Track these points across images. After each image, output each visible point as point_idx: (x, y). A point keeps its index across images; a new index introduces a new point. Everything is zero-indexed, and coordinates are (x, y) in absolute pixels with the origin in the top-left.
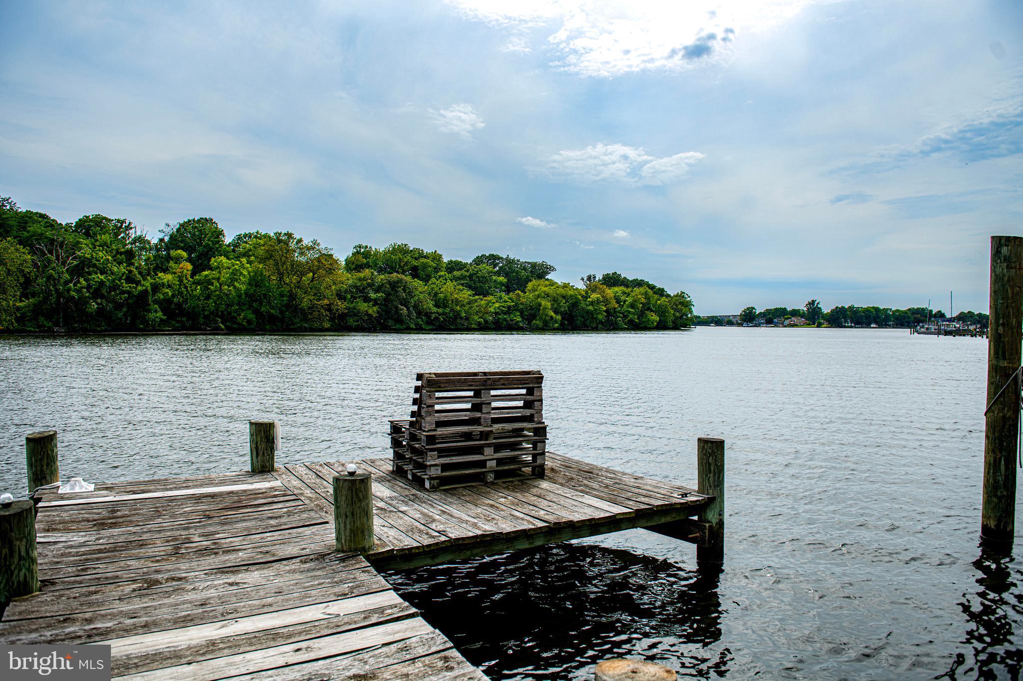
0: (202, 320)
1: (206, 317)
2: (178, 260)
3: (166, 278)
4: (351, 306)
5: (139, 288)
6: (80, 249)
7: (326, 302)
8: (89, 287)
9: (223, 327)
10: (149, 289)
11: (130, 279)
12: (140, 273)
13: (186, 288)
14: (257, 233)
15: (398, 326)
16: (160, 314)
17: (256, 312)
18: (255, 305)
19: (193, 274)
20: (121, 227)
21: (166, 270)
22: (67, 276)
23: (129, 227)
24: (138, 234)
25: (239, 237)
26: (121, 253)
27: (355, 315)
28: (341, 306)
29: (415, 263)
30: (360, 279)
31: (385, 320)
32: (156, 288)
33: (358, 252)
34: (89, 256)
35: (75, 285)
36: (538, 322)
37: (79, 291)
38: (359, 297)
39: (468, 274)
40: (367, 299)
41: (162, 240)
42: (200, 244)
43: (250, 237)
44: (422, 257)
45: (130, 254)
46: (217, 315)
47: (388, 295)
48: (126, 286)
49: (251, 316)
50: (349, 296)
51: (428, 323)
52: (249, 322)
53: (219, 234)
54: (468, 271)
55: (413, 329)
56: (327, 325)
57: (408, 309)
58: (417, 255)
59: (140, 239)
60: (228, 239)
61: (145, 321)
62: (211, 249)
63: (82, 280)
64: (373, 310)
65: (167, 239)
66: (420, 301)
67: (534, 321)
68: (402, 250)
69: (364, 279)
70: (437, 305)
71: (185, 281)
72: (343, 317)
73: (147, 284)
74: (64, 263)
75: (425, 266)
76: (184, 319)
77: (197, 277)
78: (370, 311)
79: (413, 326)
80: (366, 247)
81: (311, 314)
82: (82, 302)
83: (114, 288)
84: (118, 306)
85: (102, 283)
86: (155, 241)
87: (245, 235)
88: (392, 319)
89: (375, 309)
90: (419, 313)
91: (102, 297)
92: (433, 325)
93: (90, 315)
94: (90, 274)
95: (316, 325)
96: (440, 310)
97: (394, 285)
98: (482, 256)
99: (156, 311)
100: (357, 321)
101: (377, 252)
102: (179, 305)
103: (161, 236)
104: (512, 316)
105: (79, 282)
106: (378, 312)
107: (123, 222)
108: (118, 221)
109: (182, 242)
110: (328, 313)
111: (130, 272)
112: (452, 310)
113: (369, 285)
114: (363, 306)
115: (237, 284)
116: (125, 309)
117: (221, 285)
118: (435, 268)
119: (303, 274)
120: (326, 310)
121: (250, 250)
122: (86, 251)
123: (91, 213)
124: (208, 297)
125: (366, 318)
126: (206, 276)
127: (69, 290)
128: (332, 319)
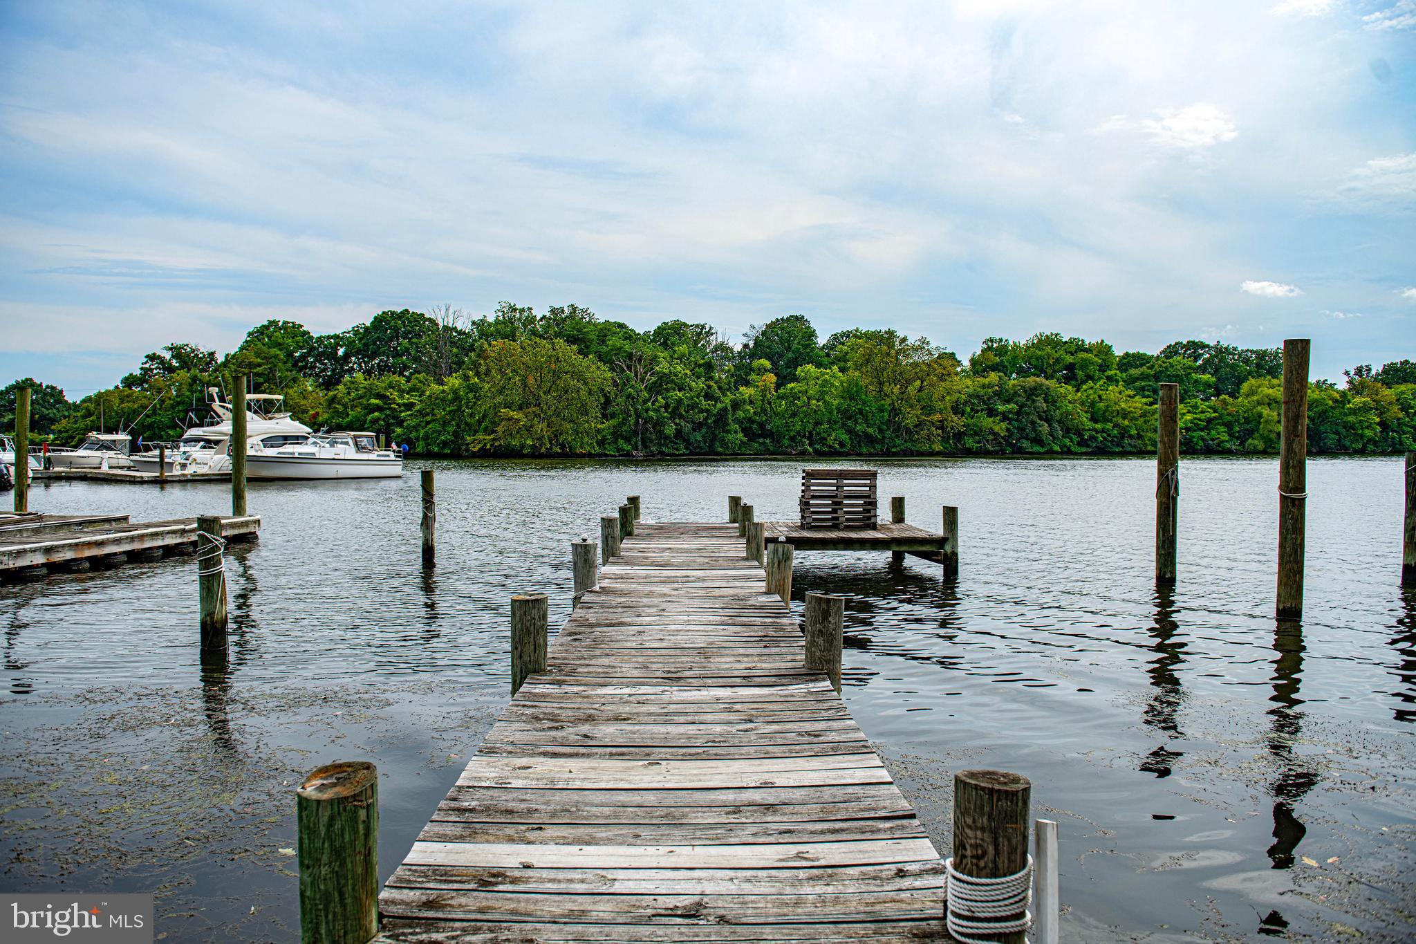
0: (786, 442)
1: (792, 439)
2: (761, 371)
3: (746, 392)
4: (971, 422)
5: (719, 405)
6: (658, 363)
7: (937, 417)
8: (667, 406)
9: (811, 450)
10: (729, 407)
11: (708, 397)
12: (720, 388)
13: (770, 403)
14: (857, 330)
15: (1037, 448)
16: (740, 435)
17: (850, 431)
18: (850, 423)
19: (778, 387)
20: (702, 332)
21: (747, 383)
22: (645, 394)
23: (709, 333)
24: (720, 340)
25: (835, 337)
26: (700, 366)
27: (976, 434)
28: (957, 422)
29: (1069, 359)
30: (983, 386)
31: (1018, 440)
32: (736, 405)
33: (989, 349)
34: (667, 371)
35: (653, 404)
36: (1256, 442)
37: (657, 411)
38: (982, 410)
39: (1152, 372)
40: (991, 413)
41: (746, 346)
42: (789, 349)
43: (848, 336)
44: (1082, 350)
45: (709, 366)
46: (804, 436)
47: (1022, 406)
48: (705, 404)
49: (845, 437)
50: (968, 409)
51: (1079, 444)
52: (842, 444)
53: (811, 334)
54: (1151, 367)
55: (1057, 453)
56: (938, 447)
57: (1050, 425)
58: (1073, 349)
59: (722, 347)
60: (822, 340)
61: (724, 444)
62: (801, 353)
63: (660, 398)
64: (1001, 428)
65: (751, 344)
66: (1068, 413)
67: (1250, 441)
68: (1051, 342)
69: (990, 386)
70: (1094, 419)
71: (769, 396)
72: (959, 436)
73: (727, 400)
74: (642, 381)
75: (1085, 364)
76: (768, 441)
77: (781, 391)
78: (996, 429)
79: (1057, 448)
80: (1001, 340)
81: (918, 433)
82: (658, 424)
83: (693, 406)
84: (698, 426)
85: (680, 401)
86: (738, 348)
87: (843, 334)
88: (1027, 439)
89: (1004, 425)
90: (1067, 431)
91: (681, 417)
92: (1088, 446)
93: (667, 437)
94: (667, 390)
95: (925, 447)
96: (1098, 426)
97: (1032, 392)
98: (1177, 344)
99: (736, 432)
100: (979, 442)
101: (1016, 347)
102: (762, 425)
103: (745, 340)
104: (1213, 432)
105: (656, 400)
106: (1008, 430)
107: (703, 327)
108: (697, 326)
109: (768, 347)
110: (940, 432)
111: (709, 387)
112: (1116, 425)
113: (998, 394)
114: (987, 422)
115: (827, 398)
116: (704, 430)
117: (809, 399)
118: (1100, 366)
119: (909, 382)
120: (937, 428)
121: (847, 353)
122: (663, 367)
123: (669, 318)
124: (794, 415)
125: (991, 437)
126: (792, 389)
127: (647, 411)
128: (945, 439)
